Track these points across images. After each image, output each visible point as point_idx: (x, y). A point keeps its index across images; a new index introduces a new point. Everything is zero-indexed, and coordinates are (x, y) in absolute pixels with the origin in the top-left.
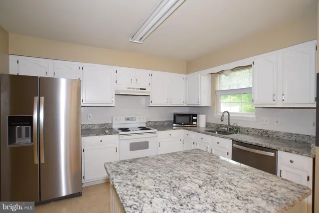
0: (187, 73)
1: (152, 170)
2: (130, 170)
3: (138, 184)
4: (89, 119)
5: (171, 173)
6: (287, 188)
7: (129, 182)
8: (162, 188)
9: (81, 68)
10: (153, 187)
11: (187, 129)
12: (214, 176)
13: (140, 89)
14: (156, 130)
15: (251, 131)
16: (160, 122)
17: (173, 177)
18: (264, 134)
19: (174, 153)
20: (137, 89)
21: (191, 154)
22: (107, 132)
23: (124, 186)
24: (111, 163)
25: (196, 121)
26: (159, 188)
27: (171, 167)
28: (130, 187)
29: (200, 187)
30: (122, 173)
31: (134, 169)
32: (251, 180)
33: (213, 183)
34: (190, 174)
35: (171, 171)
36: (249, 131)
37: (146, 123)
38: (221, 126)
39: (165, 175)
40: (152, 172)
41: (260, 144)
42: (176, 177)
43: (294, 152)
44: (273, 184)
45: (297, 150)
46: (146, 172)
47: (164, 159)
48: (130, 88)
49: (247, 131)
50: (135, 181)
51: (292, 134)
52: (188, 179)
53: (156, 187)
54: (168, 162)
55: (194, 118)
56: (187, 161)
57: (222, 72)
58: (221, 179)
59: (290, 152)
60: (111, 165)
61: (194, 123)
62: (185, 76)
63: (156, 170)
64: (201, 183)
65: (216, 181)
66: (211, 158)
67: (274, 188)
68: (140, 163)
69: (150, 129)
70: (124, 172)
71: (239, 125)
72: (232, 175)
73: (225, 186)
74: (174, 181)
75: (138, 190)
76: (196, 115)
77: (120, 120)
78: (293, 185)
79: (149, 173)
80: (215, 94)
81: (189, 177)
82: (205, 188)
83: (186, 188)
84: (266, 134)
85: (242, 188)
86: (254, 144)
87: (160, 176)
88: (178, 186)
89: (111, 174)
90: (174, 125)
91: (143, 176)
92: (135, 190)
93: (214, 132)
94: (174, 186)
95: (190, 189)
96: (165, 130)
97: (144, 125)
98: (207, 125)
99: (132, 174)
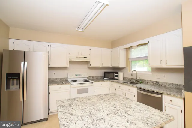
0: (112, 48)
1: (82, 104)
2: (70, 104)
3: (72, 112)
4: (54, 75)
5: (93, 106)
6: (160, 116)
7: (67, 111)
8: (85, 115)
9: (49, 46)
10: (80, 114)
11: (112, 81)
12: (118, 109)
13: (84, 57)
14: (93, 82)
15: (149, 82)
16: (96, 77)
17: (94, 109)
18: (157, 84)
19: (99, 95)
20: (82, 57)
21: (109, 96)
22: (64, 82)
23: (64, 113)
24: (60, 100)
25: (117, 76)
26: (83, 115)
27: (94, 103)
28: (67, 114)
29: (107, 114)
30: (65, 106)
31: (73, 104)
32: (139, 111)
33: (116, 113)
34: (104, 107)
35: (93, 105)
36: (148, 82)
37: (88, 78)
38: (132, 79)
39: (89, 107)
40: (82, 106)
41: (153, 90)
42: (95, 109)
43: (172, 95)
44: (152, 113)
45: (174, 93)
46: (79, 106)
47: (92, 98)
48: (78, 57)
49: (147, 82)
50: (71, 111)
51: (173, 84)
52: (102, 110)
53: (81, 114)
54: (93, 100)
55: (116, 74)
56: (105, 100)
57: (131, 47)
58: (121, 110)
59: (170, 95)
60: (60, 101)
61: (116, 77)
62: (111, 50)
63: (85, 105)
64: (109, 112)
65: (118, 111)
66: (120, 98)
67: (152, 116)
68: (77, 101)
69: (89, 81)
70: (66, 105)
71: (142, 79)
72: (129, 108)
73: (123, 114)
74: (93, 111)
75: (71, 116)
76: (117, 73)
77: (72, 76)
78: (164, 115)
79: (80, 106)
80: (128, 60)
81: (103, 109)
82: (110, 115)
83: (99, 115)
84: (158, 84)
85: (132, 116)
86: (149, 90)
87: (86, 108)
88: (94, 114)
89: (58, 107)
90: (104, 78)
91: (76, 108)
92: (69, 115)
93: (127, 83)
94: (92, 114)
95: (101, 115)
96: (98, 81)
97: (86, 79)
98: (124, 79)
99: (70, 107)
